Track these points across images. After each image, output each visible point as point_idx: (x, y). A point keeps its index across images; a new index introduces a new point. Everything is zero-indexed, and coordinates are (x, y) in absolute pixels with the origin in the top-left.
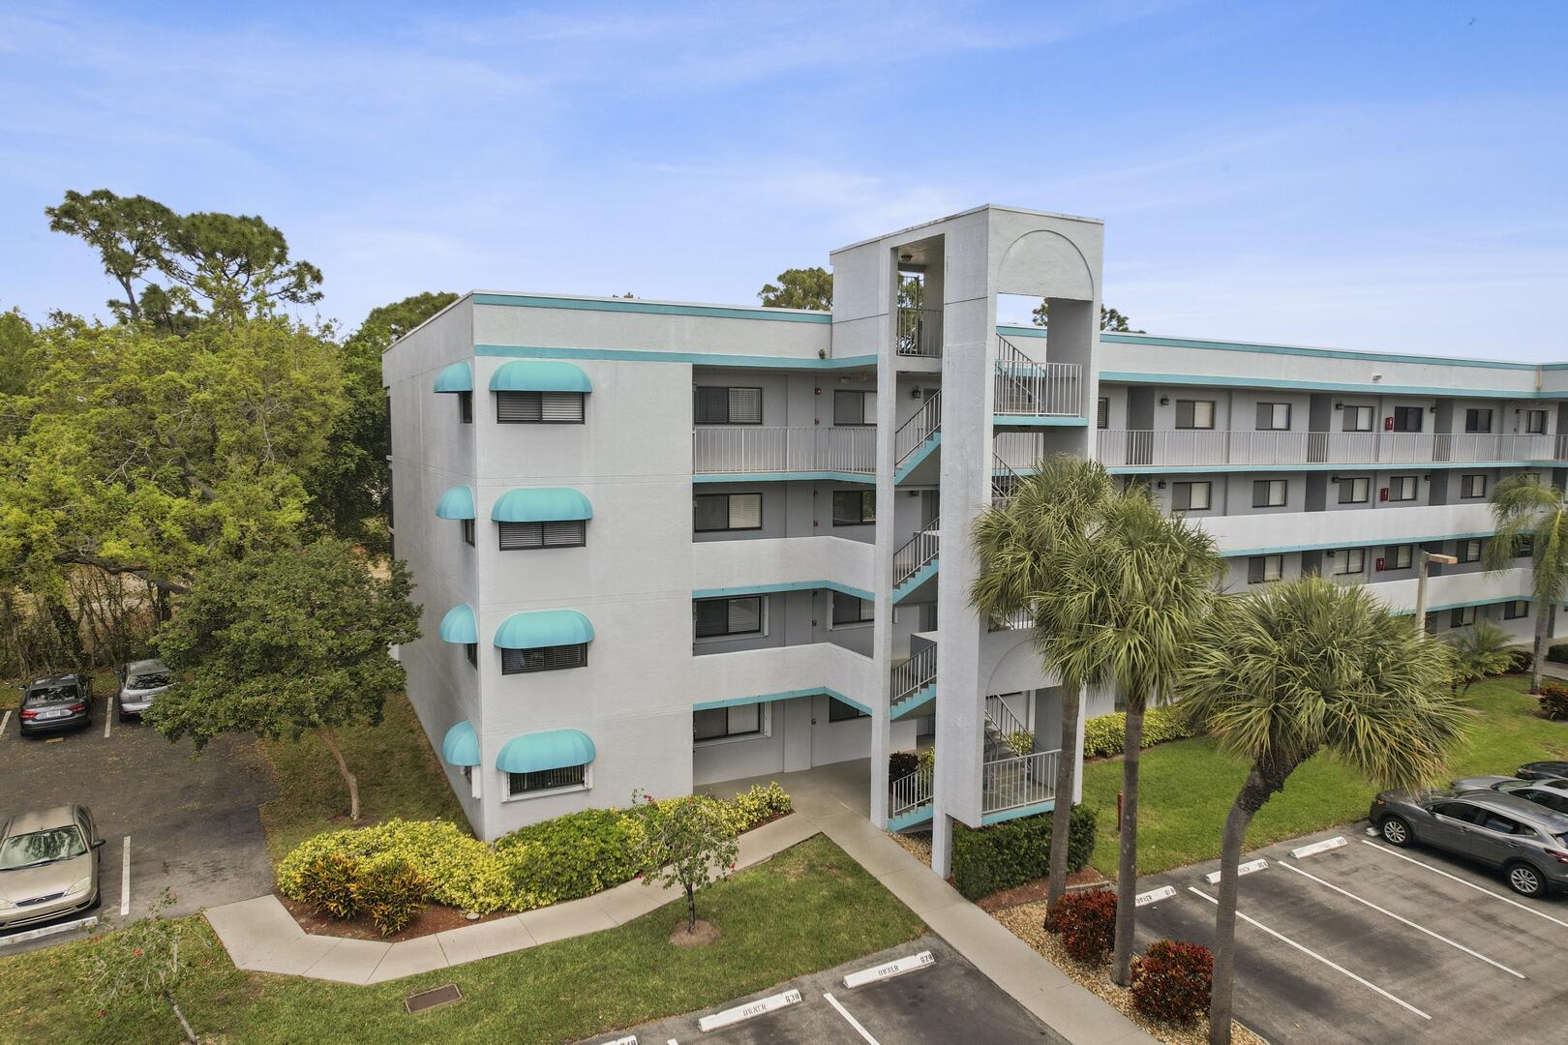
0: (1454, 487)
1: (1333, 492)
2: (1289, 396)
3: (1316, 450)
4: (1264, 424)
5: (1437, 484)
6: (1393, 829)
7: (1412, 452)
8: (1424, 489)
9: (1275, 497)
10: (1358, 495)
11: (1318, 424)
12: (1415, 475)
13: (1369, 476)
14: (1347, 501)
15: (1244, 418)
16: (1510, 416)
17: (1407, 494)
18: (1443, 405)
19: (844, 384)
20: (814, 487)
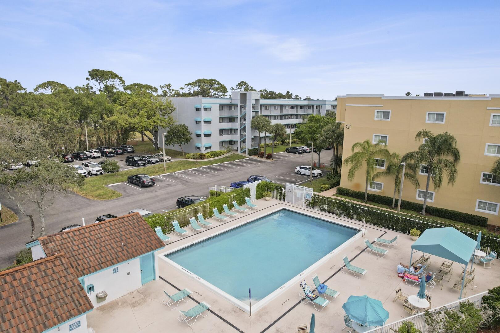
0: (299, 117)
1: (283, 117)
2: (278, 105)
3: (281, 112)
4: (275, 109)
5: (296, 116)
6: (287, 151)
7: (293, 112)
8: (295, 117)
9: (276, 118)
10: (287, 118)
11: (281, 109)
12: (294, 115)
13: (288, 115)
14: (285, 118)
15: (273, 108)
16: (306, 107)
17: (293, 118)
18: (297, 106)
19: (231, 106)
20: (228, 117)
